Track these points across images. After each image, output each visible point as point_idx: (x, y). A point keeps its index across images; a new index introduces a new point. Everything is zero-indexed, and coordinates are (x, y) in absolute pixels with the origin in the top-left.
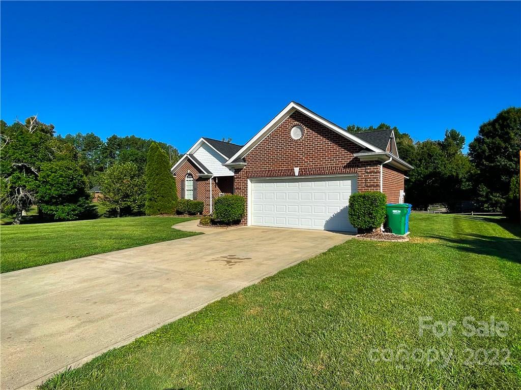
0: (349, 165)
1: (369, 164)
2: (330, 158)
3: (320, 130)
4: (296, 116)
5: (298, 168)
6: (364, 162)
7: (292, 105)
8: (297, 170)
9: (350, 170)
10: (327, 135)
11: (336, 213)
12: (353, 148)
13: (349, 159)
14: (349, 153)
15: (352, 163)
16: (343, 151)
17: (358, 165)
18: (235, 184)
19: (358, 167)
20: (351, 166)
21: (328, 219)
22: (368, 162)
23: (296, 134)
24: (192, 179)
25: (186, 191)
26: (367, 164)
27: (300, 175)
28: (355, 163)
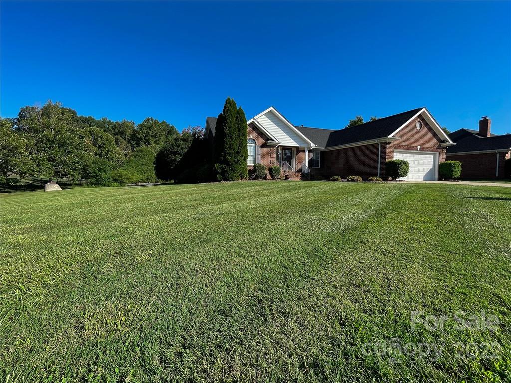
0: (437, 148)
2: (431, 143)
3: (428, 127)
5: (419, 146)
6: (442, 147)
9: (437, 150)
10: (430, 131)
12: (439, 139)
13: (437, 145)
14: (438, 142)
19: (440, 149)
22: (444, 147)
23: (418, 126)
27: (420, 150)
28: (439, 147)
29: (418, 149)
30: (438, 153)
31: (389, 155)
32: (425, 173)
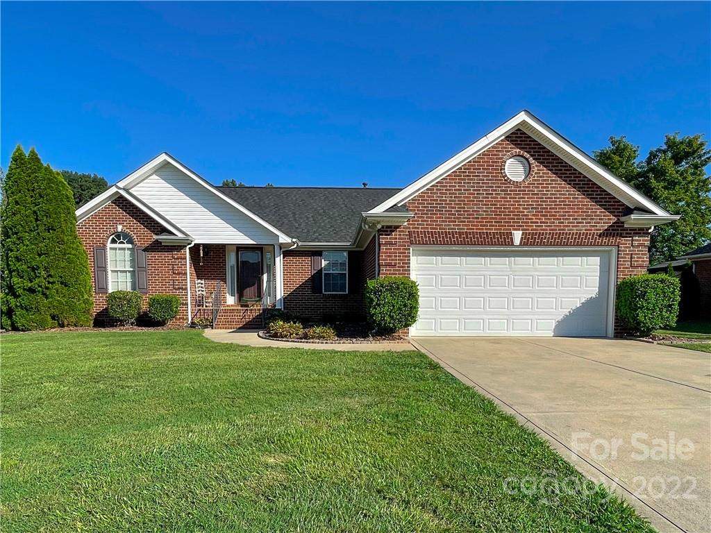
0: (607, 233)
1: (636, 233)
2: (576, 219)
3: (561, 170)
4: (519, 138)
5: (521, 232)
6: (630, 230)
7: (522, 117)
8: (517, 236)
9: (609, 241)
10: (573, 181)
11: (574, 308)
12: (614, 205)
13: (607, 223)
14: (607, 213)
15: (613, 230)
16: (598, 209)
17: (621, 233)
18: (383, 256)
19: (621, 236)
20: (611, 233)
21: (560, 318)
22: (636, 230)
23: (514, 170)
24: (130, 246)
25: (110, 273)
26: (634, 233)
27: (522, 244)
28: (617, 231)
29: (517, 241)
30: (614, 250)
31: (390, 265)
32: (566, 312)
